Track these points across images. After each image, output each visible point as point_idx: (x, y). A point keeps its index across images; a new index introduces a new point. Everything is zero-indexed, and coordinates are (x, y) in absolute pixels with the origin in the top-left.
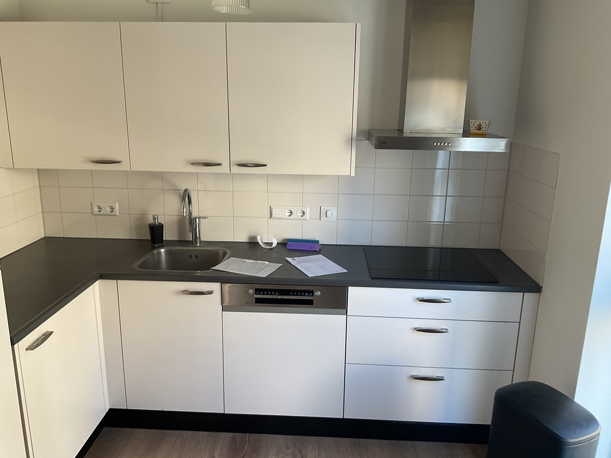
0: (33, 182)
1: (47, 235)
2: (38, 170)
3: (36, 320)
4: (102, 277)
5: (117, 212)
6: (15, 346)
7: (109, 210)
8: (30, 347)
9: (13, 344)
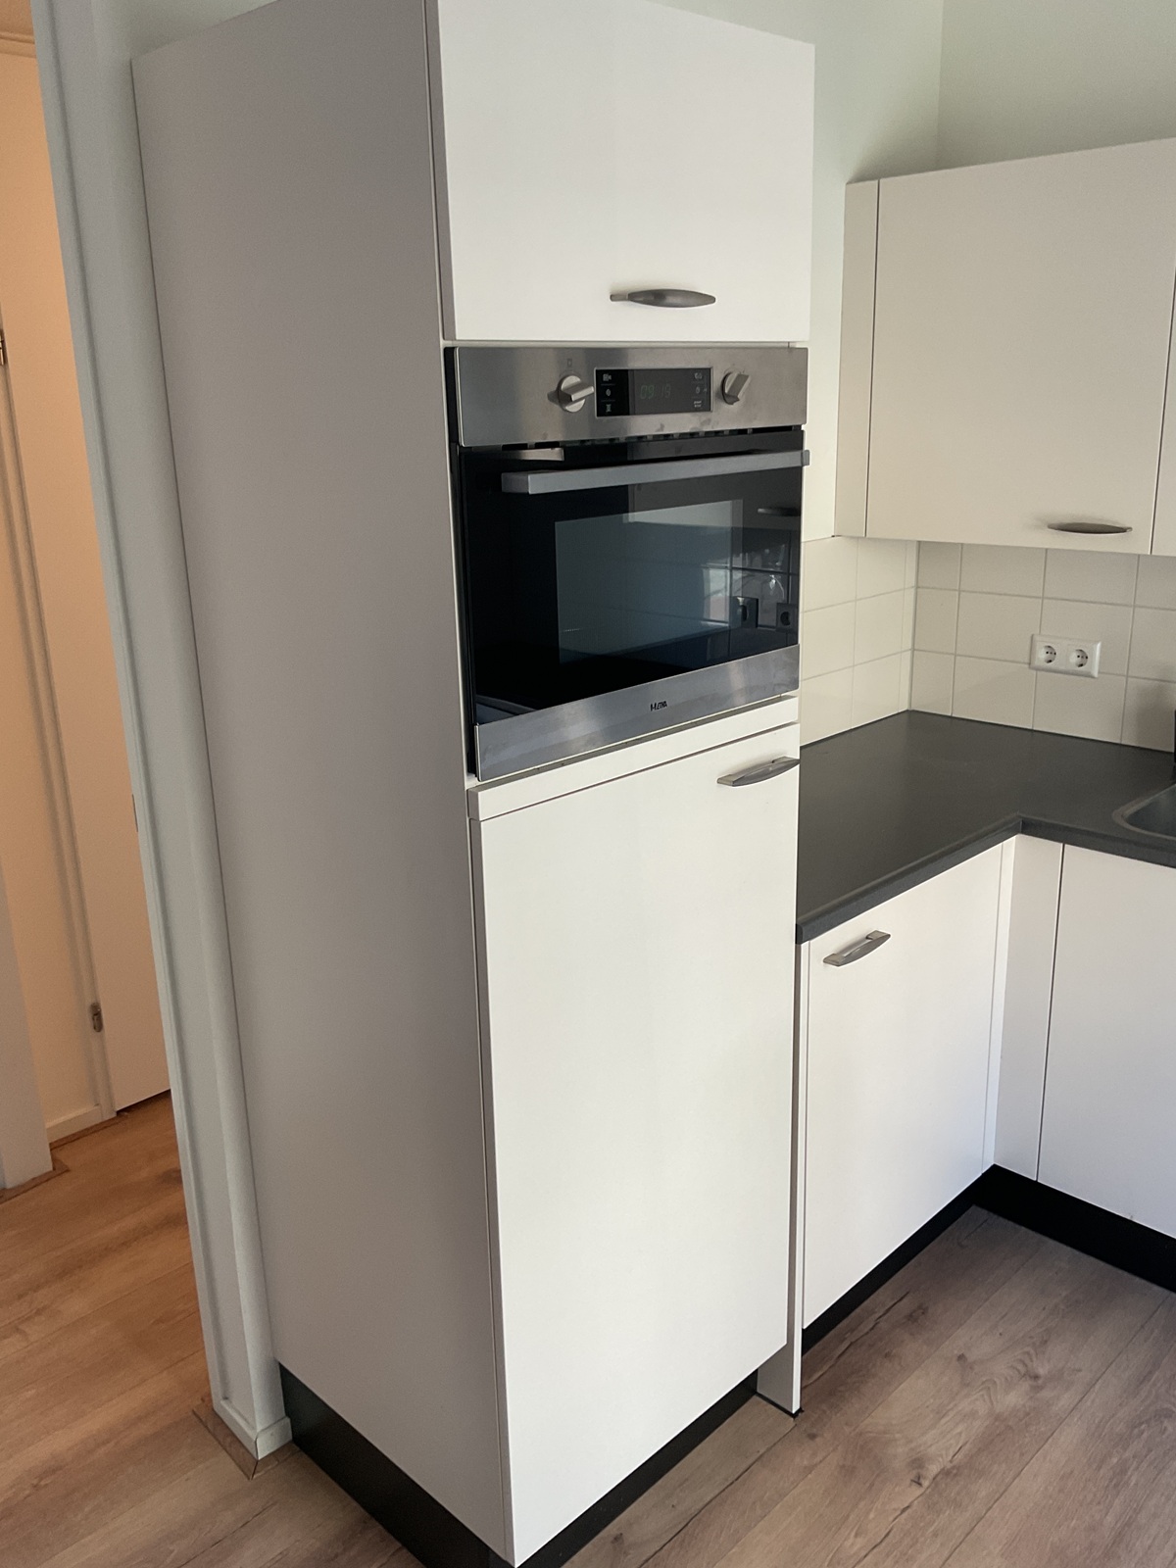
0: (902, 573)
1: (915, 707)
2: (919, 542)
3: (856, 898)
4: (1029, 828)
5: (1094, 666)
6: (802, 945)
7: (1074, 659)
8: (834, 958)
9: (799, 940)
